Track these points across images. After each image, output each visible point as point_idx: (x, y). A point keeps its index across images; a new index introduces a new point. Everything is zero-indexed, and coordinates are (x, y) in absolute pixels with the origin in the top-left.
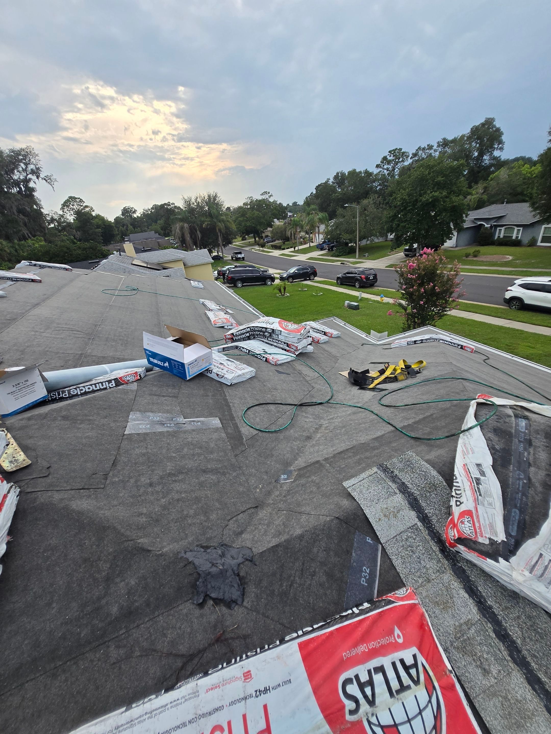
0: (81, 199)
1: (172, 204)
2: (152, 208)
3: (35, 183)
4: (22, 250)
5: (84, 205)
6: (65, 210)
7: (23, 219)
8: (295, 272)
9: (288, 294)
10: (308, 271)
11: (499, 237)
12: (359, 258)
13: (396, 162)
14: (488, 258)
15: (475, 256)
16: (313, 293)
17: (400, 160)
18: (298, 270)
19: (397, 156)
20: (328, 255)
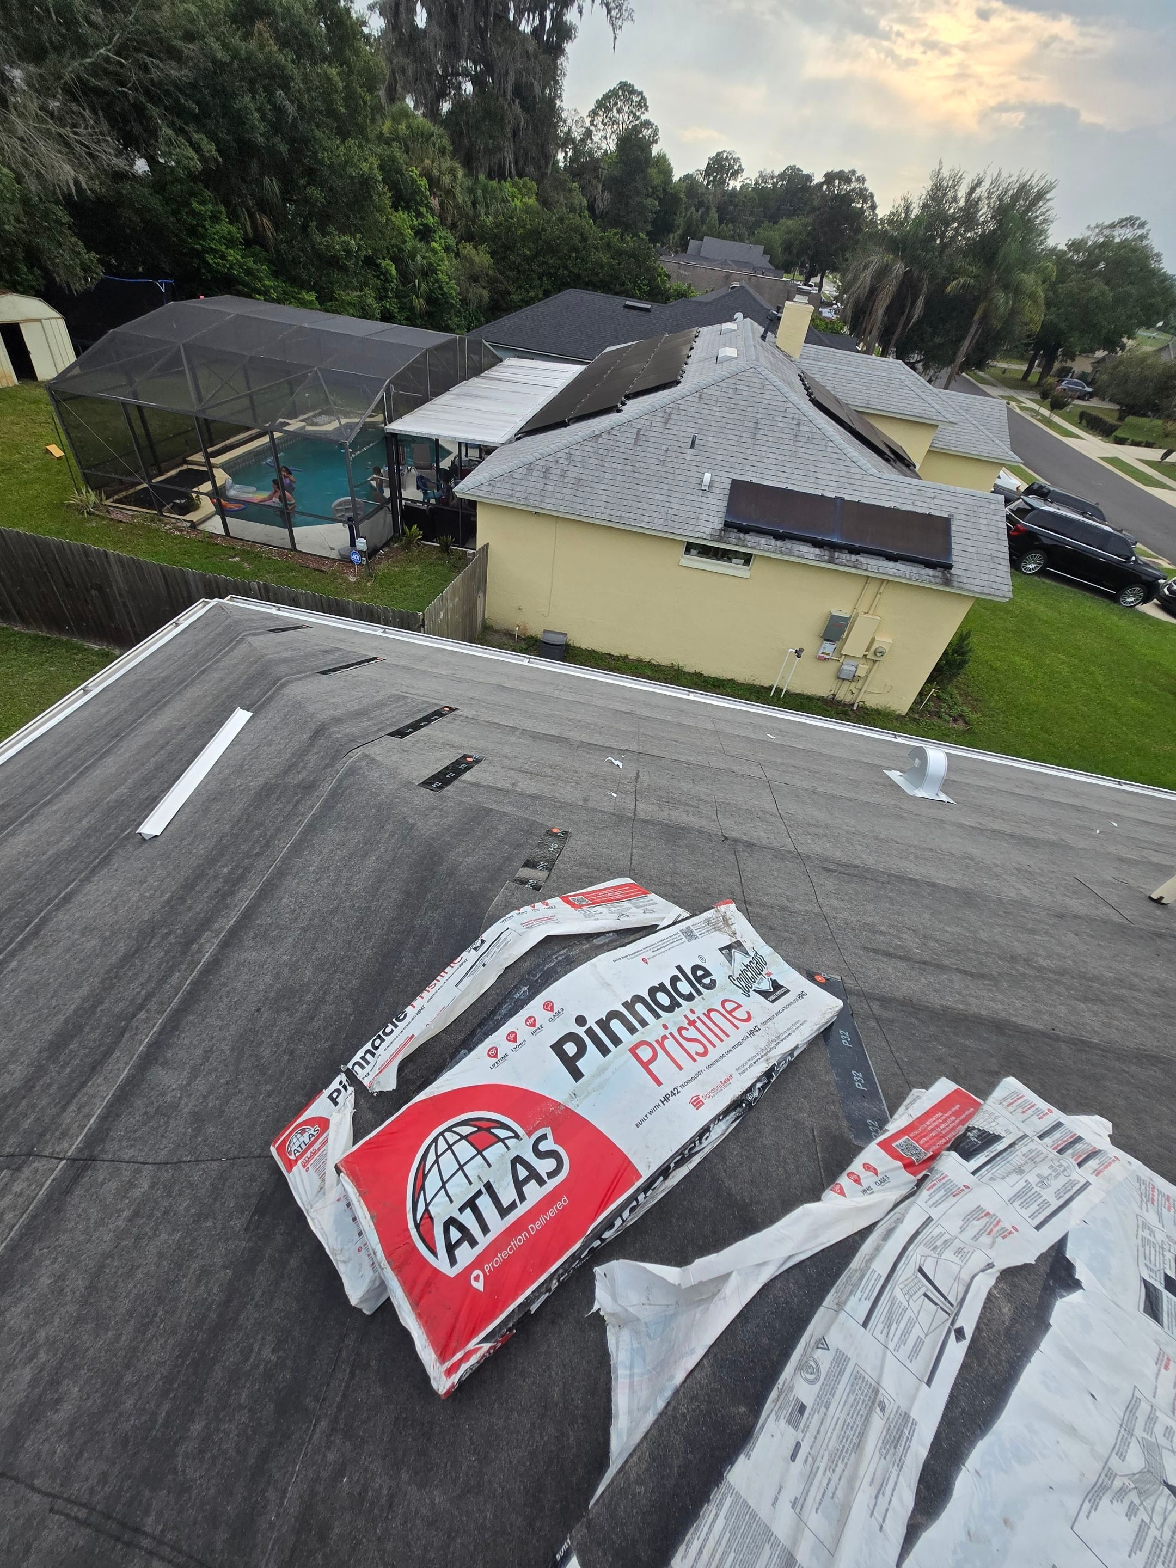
0: (643, 98)
1: (858, 180)
2: (782, 176)
3: (581, 12)
4: (487, 206)
5: (643, 117)
6: (598, 120)
7: (516, 117)
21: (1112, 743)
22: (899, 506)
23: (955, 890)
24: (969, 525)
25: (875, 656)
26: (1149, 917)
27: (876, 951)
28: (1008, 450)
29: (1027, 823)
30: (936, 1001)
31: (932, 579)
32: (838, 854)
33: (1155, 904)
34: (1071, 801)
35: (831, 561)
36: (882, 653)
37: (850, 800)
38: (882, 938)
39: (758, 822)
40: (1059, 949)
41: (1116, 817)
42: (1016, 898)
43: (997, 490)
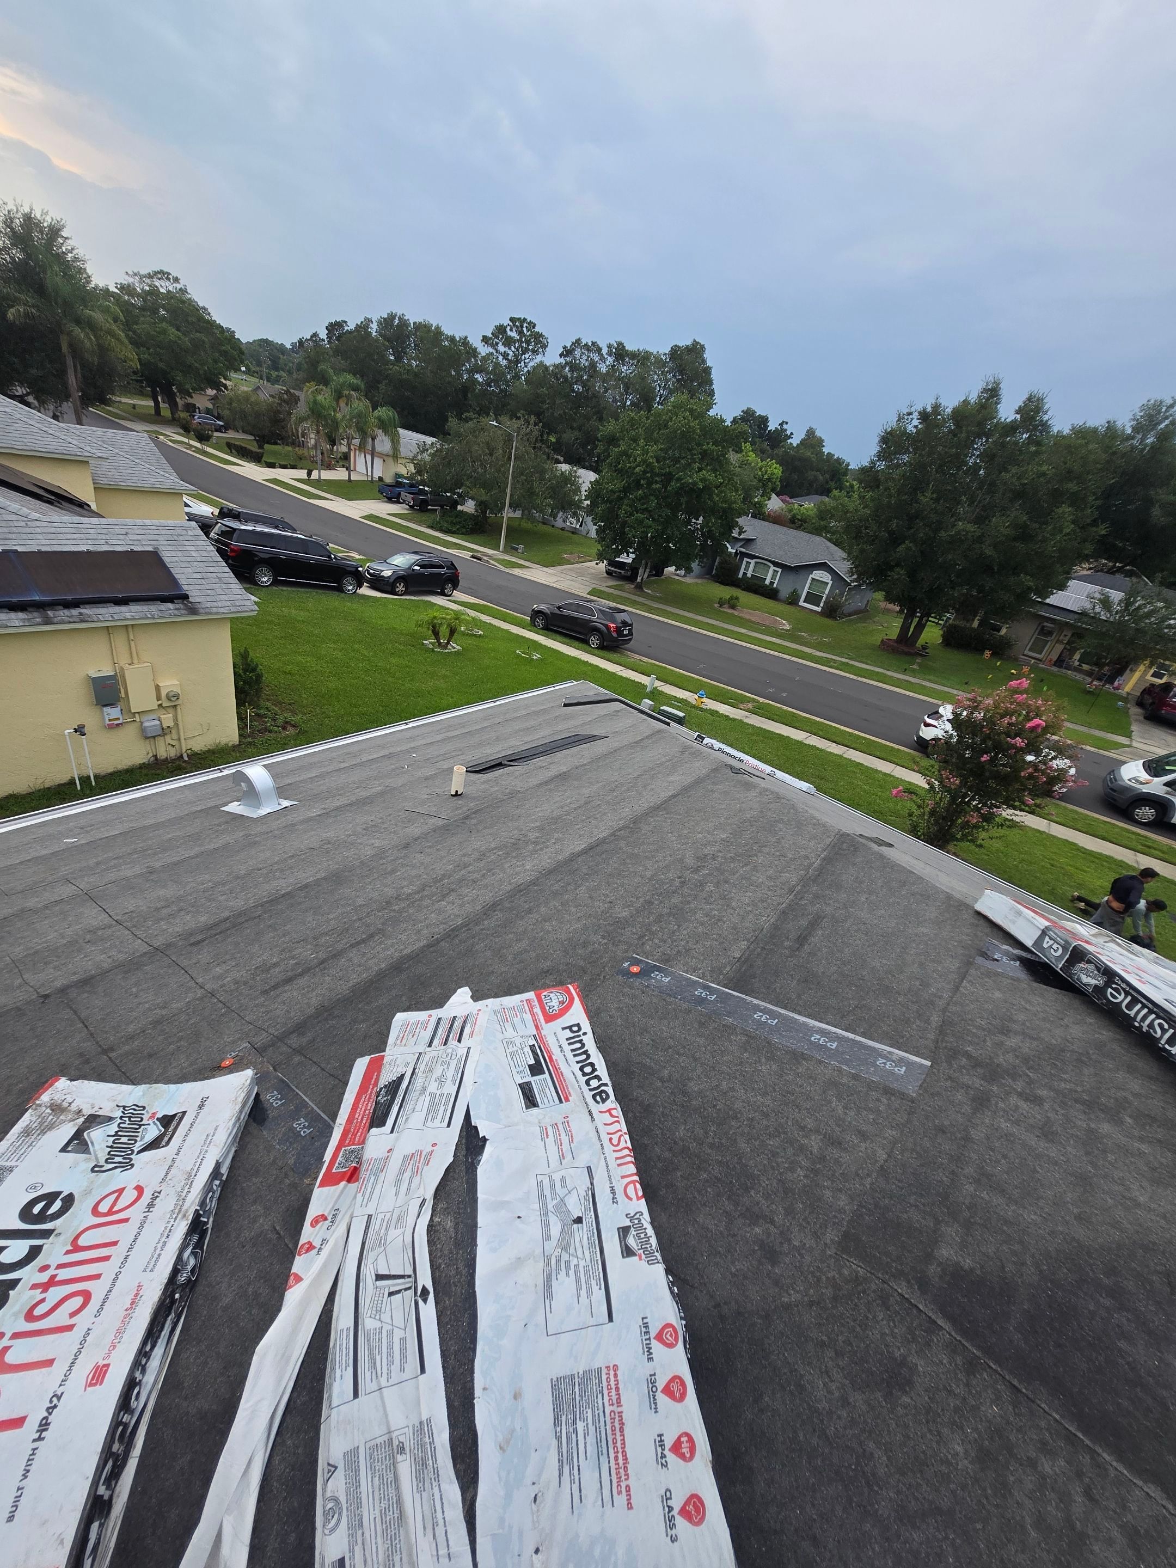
8: (413, 570)
9: (454, 645)
10: (442, 571)
11: (745, 574)
12: (505, 551)
13: (522, 347)
14: (756, 616)
15: (733, 607)
16: (518, 652)
17: (531, 347)
18: (422, 566)
19: (525, 335)
20: (420, 523)
21: (399, 695)
22: (91, 548)
23: (325, 878)
24: (180, 554)
25: (172, 702)
26: (457, 809)
27: (275, 987)
28: (178, 480)
29: (358, 788)
30: (343, 988)
31: (176, 612)
32: (203, 919)
33: (456, 798)
34: (382, 753)
35: (48, 622)
36: (177, 696)
37: (197, 856)
38: (277, 970)
39: (89, 948)
40: (414, 872)
41: (414, 749)
42: (373, 852)
43: (191, 517)
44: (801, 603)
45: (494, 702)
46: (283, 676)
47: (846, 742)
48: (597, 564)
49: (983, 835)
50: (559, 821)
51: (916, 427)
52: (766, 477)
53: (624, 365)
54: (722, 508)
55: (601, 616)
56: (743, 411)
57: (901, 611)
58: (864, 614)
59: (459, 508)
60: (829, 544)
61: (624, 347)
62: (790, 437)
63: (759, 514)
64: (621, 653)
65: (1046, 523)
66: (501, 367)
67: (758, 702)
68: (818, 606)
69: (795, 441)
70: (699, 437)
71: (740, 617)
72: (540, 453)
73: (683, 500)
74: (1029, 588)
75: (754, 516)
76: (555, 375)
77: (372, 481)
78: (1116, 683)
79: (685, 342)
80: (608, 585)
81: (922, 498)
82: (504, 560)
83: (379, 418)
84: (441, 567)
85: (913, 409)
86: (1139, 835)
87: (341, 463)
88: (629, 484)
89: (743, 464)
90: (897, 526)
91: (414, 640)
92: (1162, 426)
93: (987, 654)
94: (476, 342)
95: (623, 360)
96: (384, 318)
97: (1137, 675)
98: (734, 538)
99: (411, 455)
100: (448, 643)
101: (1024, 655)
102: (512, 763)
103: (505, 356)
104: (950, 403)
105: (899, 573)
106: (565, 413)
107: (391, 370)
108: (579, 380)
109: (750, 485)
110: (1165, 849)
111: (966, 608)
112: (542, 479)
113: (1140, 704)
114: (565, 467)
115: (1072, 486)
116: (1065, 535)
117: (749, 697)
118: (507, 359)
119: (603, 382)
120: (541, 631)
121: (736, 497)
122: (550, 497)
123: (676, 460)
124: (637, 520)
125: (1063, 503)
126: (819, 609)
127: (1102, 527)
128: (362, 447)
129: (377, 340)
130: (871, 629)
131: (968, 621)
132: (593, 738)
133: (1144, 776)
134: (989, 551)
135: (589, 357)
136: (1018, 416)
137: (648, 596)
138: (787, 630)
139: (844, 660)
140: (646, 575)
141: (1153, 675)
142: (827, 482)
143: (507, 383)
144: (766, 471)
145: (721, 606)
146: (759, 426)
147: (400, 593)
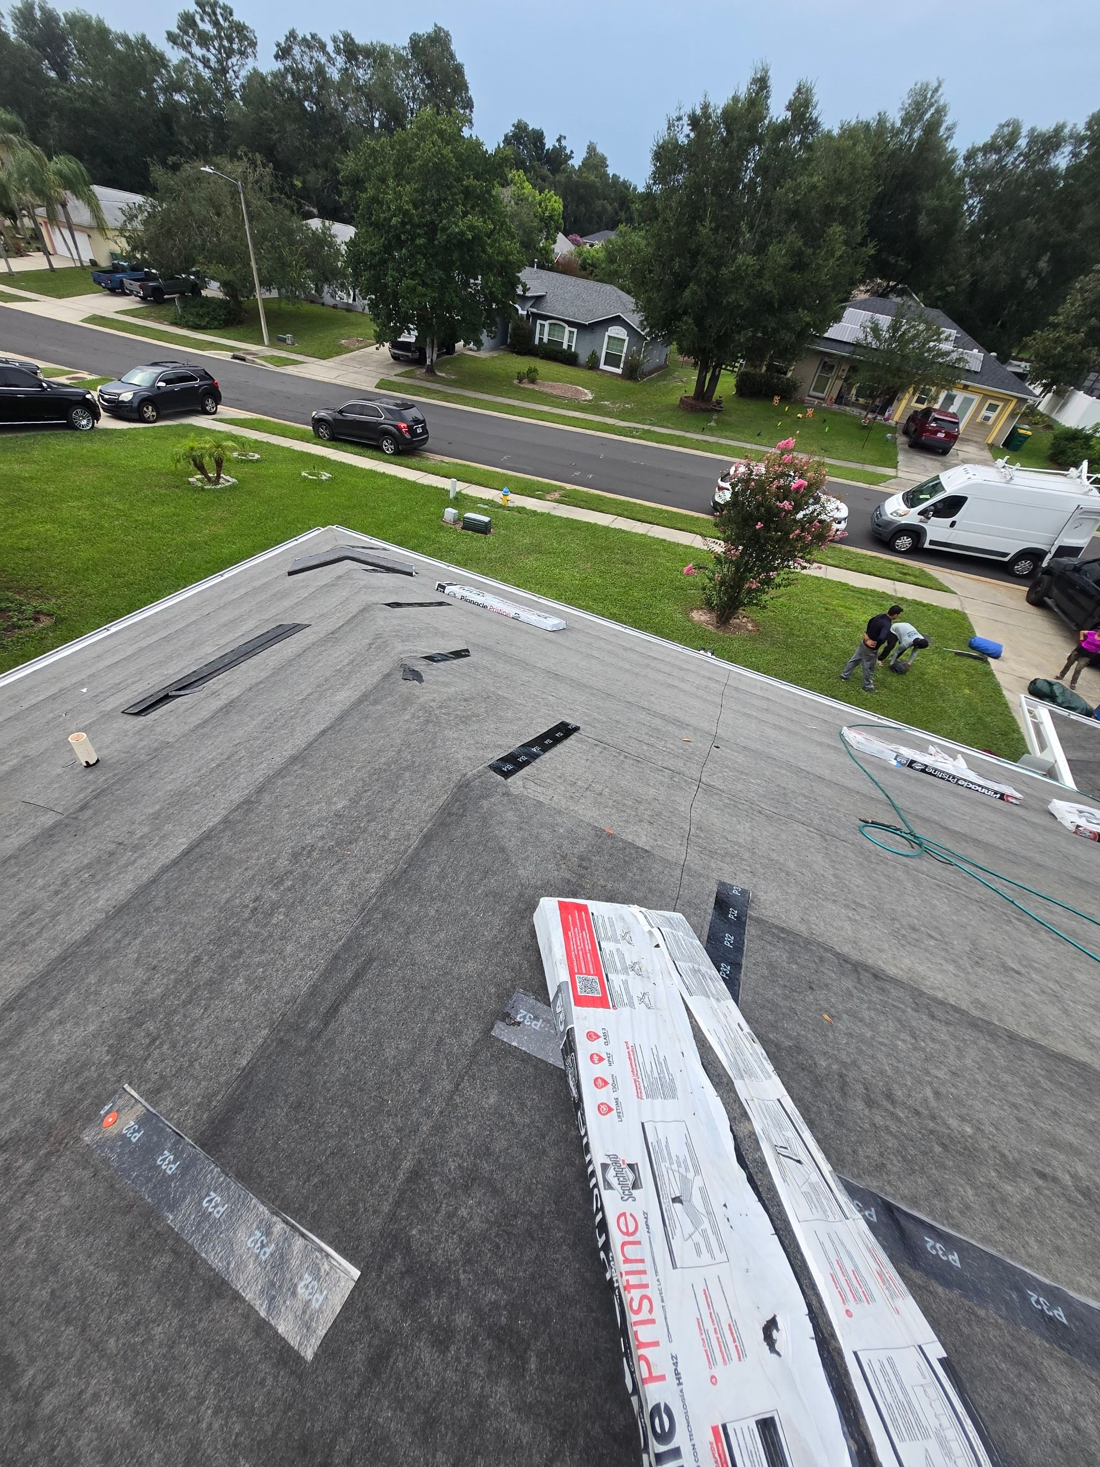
8: (159, 387)
9: (228, 478)
10: (196, 384)
11: (541, 339)
12: (272, 345)
13: (224, 47)
14: (557, 389)
15: (533, 381)
16: (303, 474)
17: (235, 46)
18: (168, 382)
19: (222, 28)
20: (159, 319)
26: (82, 790)
33: (88, 770)
44: (602, 366)
45: (222, 575)
46: (20, 555)
47: (650, 519)
48: (377, 349)
49: (765, 597)
50: (184, 797)
51: (688, 136)
52: (547, 214)
53: (359, 68)
54: (498, 261)
55: (389, 416)
56: (513, 125)
57: (695, 364)
58: (664, 370)
59: (204, 293)
60: (620, 292)
61: (352, 39)
62: (570, 157)
63: (547, 264)
64: (420, 456)
65: (819, 247)
66: (205, 80)
67: (564, 489)
68: (619, 367)
69: (576, 162)
70: (457, 168)
71: (541, 392)
72: (280, 207)
73: (455, 256)
74: (808, 324)
75: (541, 267)
76: (275, 87)
77: (83, 267)
78: (887, 414)
79: (425, 29)
80: (396, 372)
81: (701, 229)
82: (273, 357)
83: (59, 173)
84: (192, 379)
85: (682, 113)
86: (898, 564)
87: (34, 245)
88: (390, 242)
89: (520, 199)
90: (680, 267)
91: (178, 481)
92: (928, 116)
93: (777, 399)
94: (161, 44)
95: (357, 60)
96: (19, 9)
97: (904, 403)
98: (519, 295)
99: (118, 225)
100: (219, 477)
101: (809, 396)
102: (182, 692)
103: (206, 62)
104: (719, 102)
105: (687, 323)
106: (303, 145)
107: (55, 94)
108: (308, 94)
109: (531, 227)
110: (917, 573)
111: (754, 354)
112: (292, 243)
113: (906, 432)
114: (315, 224)
115: (842, 200)
116: (837, 260)
117: (555, 486)
118: (209, 67)
119: (339, 96)
120: (328, 443)
121: (512, 246)
122: (308, 266)
123: (437, 204)
124: (408, 288)
125: (835, 220)
126: (619, 371)
127: (871, 246)
128: (52, 219)
129: (20, 48)
130: (671, 386)
131: (755, 367)
132: (296, 628)
133: (903, 508)
134: (768, 287)
135: (312, 58)
136: (789, 114)
137: (442, 381)
138: (590, 401)
139: (646, 427)
140: (435, 355)
141: (917, 402)
142: (617, 213)
143: (218, 103)
144: (546, 206)
145: (520, 382)
146: (535, 145)
147: (151, 419)
